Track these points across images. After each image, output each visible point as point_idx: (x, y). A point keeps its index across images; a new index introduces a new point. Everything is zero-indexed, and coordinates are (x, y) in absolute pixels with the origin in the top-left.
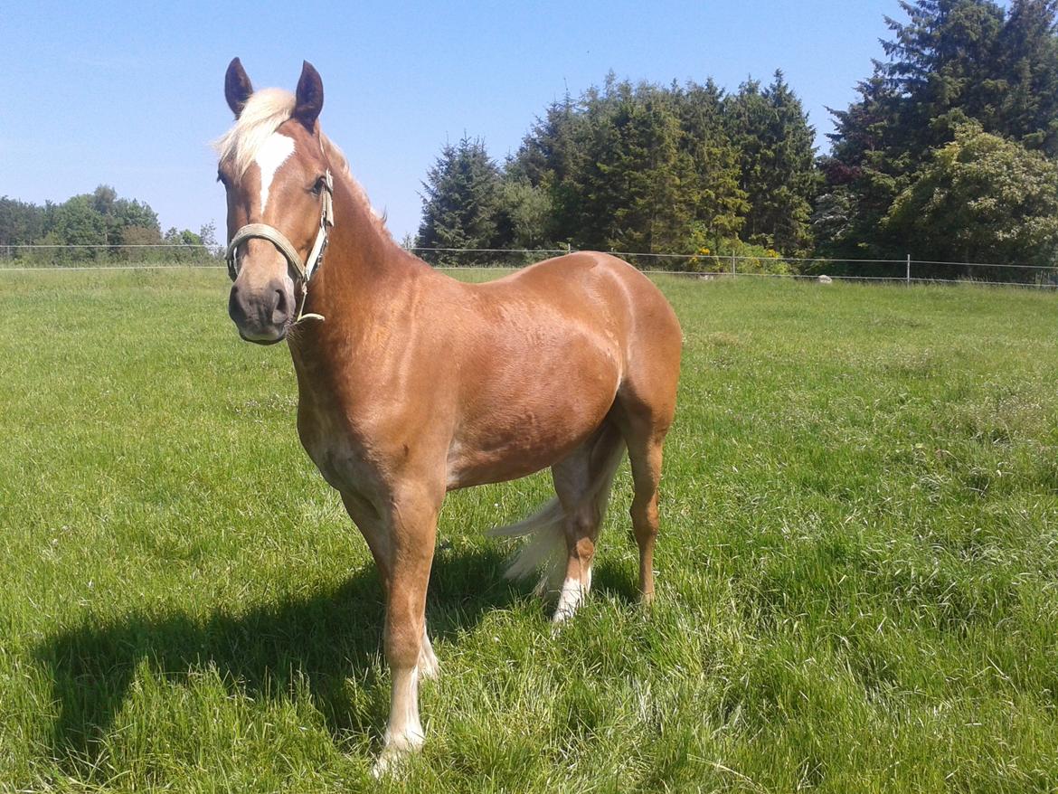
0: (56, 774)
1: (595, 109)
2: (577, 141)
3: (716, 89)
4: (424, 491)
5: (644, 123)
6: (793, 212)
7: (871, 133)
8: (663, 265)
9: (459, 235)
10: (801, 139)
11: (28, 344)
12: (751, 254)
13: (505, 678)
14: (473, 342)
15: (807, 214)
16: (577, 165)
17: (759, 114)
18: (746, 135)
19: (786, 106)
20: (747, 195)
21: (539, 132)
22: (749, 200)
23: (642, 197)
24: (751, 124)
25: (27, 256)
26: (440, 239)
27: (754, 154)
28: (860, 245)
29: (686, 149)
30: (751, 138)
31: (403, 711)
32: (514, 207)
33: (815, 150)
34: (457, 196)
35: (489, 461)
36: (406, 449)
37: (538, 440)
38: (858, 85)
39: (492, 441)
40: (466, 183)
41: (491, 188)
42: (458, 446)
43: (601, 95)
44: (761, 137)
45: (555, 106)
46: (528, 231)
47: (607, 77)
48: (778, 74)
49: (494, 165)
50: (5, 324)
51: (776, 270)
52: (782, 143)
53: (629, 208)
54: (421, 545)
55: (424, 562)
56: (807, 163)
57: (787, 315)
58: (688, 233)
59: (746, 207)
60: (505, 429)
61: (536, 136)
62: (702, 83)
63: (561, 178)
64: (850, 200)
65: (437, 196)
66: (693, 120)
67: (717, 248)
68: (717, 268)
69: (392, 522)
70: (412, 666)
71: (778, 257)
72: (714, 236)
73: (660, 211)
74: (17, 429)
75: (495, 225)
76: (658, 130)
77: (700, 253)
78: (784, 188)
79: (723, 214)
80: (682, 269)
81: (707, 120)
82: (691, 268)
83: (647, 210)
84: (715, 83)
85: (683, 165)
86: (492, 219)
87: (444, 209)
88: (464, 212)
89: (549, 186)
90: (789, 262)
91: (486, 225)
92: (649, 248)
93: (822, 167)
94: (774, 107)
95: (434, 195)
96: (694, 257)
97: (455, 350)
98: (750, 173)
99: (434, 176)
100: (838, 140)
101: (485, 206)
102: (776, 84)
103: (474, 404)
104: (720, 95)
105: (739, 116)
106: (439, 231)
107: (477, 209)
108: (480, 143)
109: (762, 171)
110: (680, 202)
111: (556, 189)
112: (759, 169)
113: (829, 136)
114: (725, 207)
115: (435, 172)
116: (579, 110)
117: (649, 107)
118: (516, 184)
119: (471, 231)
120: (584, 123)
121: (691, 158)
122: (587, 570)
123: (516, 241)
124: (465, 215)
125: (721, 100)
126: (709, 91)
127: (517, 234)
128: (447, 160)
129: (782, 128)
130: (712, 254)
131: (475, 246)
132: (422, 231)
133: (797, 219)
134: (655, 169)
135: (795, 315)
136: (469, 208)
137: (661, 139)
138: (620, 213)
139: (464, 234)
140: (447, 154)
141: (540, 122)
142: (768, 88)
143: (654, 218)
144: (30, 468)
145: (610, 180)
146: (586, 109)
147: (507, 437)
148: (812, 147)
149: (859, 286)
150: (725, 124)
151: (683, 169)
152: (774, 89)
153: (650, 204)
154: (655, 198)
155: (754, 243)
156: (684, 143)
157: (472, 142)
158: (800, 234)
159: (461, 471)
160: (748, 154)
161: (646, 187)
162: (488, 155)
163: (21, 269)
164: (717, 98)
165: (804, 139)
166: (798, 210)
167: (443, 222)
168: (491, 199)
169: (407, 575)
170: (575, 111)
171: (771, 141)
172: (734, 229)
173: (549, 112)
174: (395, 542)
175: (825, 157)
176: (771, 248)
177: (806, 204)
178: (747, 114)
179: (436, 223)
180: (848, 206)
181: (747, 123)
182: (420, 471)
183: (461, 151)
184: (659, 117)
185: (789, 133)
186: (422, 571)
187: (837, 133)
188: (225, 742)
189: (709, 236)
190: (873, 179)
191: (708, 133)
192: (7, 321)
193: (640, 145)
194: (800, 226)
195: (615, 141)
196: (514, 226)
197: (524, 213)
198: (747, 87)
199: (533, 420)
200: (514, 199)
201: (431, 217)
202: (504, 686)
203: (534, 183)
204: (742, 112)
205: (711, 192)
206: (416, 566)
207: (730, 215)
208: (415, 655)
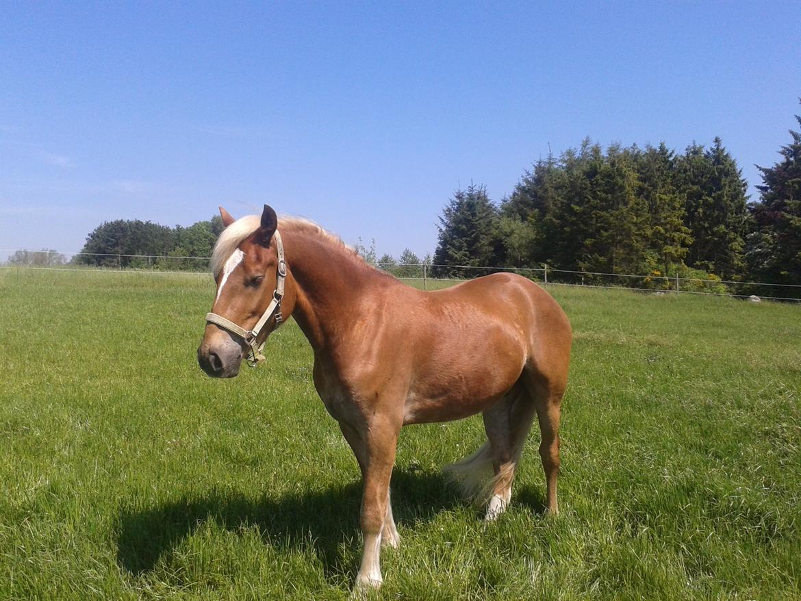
0: (155, 580)
1: (571, 165)
2: (556, 188)
3: (667, 151)
4: (388, 421)
5: (609, 176)
6: (730, 245)
7: (789, 186)
8: (621, 282)
9: (465, 255)
10: (735, 190)
11: (159, 324)
12: (694, 276)
13: (442, 552)
14: (423, 329)
15: (741, 247)
16: (556, 206)
17: (700, 171)
18: (691, 186)
19: (723, 164)
20: (690, 231)
21: (527, 181)
22: (692, 235)
23: (606, 231)
24: (695, 176)
25: (163, 263)
26: (451, 258)
27: (697, 200)
28: (782, 273)
29: (642, 195)
30: (695, 188)
31: (369, 562)
32: (507, 235)
33: (748, 198)
34: (464, 227)
35: (434, 406)
36: (377, 395)
37: (467, 394)
38: (781, 149)
39: (436, 392)
40: (471, 217)
41: (490, 221)
42: (413, 395)
43: (577, 155)
44: (703, 187)
45: (540, 163)
46: (517, 254)
47: (583, 142)
48: (717, 140)
49: (493, 205)
50: (145, 310)
51: (717, 290)
52: (720, 192)
53: (595, 238)
54: (385, 455)
55: (387, 467)
56: (740, 208)
57: (714, 325)
58: (644, 259)
59: (690, 241)
60: (444, 385)
61: (525, 184)
62: (656, 146)
63: (544, 216)
64: (774, 237)
65: (450, 227)
66: (648, 174)
67: (667, 271)
68: (667, 287)
69: (367, 439)
70: (377, 533)
71: (718, 279)
72: (665, 262)
73: (620, 242)
74: (148, 380)
75: (492, 249)
76: (620, 182)
77: (652, 274)
78: (723, 227)
79: (671, 245)
80: (637, 287)
81: (659, 173)
82: (645, 286)
83: (610, 241)
84: (667, 146)
85: (638, 207)
86: (490, 244)
87: (454, 236)
88: (468, 239)
89: (534, 220)
90: (728, 284)
91: (485, 248)
92: (612, 269)
93: (752, 211)
94: (714, 165)
95: (447, 226)
96: (648, 278)
97: (411, 333)
98: (694, 215)
99: (448, 213)
100: (766, 191)
101: (486, 235)
102: (715, 148)
103: (423, 367)
104: (671, 155)
105: (685, 171)
106: (450, 252)
107: (479, 237)
108: (483, 189)
109: (704, 213)
110: (637, 235)
111: (539, 224)
112: (701, 211)
113: (758, 187)
114: (673, 240)
115: (449, 210)
116: (559, 165)
117: (613, 164)
118: (509, 219)
119: (473, 253)
120: (561, 175)
121: (646, 202)
122: (508, 489)
123: (508, 261)
124: (470, 241)
125: (671, 159)
126: (661, 152)
127: (509, 256)
128: (458, 201)
129: (720, 180)
130: (662, 275)
131: (477, 264)
132: (437, 252)
133: (734, 251)
134: (617, 210)
135: (721, 326)
136: (473, 236)
137: (622, 188)
138: (588, 242)
139: (469, 255)
140: (458, 197)
141: (528, 174)
142: (709, 150)
143: (616, 246)
144: (155, 404)
145: (582, 217)
146: (564, 165)
147: (445, 391)
148: (745, 196)
149: (779, 305)
150: (674, 177)
151: (639, 210)
152: (714, 152)
153: (612, 236)
154: (616, 231)
155: (698, 268)
156: (640, 192)
157: (477, 189)
158: (736, 262)
159: (416, 412)
160: (692, 199)
161: (609, 224)
162: (489, 198)
163: (158, 273)
164: (668, 157)
165: (738, 189)
166: (733, 243)
167: (453, 246)
168: (489, 230)
169: (376, 474)
170: (556, 166)
171: (711, 191)
172: (681, 257)
173: (536, 168)
174: (369, 452)
175: (756, 204)
176: (712, 272)
177: (740, 239)
178: (692, 169)
179: (449, 246)
180: (771, 242)
181: (692, 177)
182: (386, 409)
183: (468, 195)
184: (621, 172)
185: (725, 185)
186: (386, 473)
187: (764, 185)
188: (256, 569)
189: (659, 261)
190: (791, 222)
191: (660, 184)
192: (146, 308)
193: (606, 192)
194: (736, 256)
195: (586, 188)
196: (506, 250)
197: (515, 240)
198: (692, 150)
199: (463, 380)
200: (507, 230)
201: (445, 241)
202: (441, 557)
203: (524, 219)
204: (688, 168)
205: (660, 228)
206: (382, 469)
207: (676, 246)
208: (379, 526)
